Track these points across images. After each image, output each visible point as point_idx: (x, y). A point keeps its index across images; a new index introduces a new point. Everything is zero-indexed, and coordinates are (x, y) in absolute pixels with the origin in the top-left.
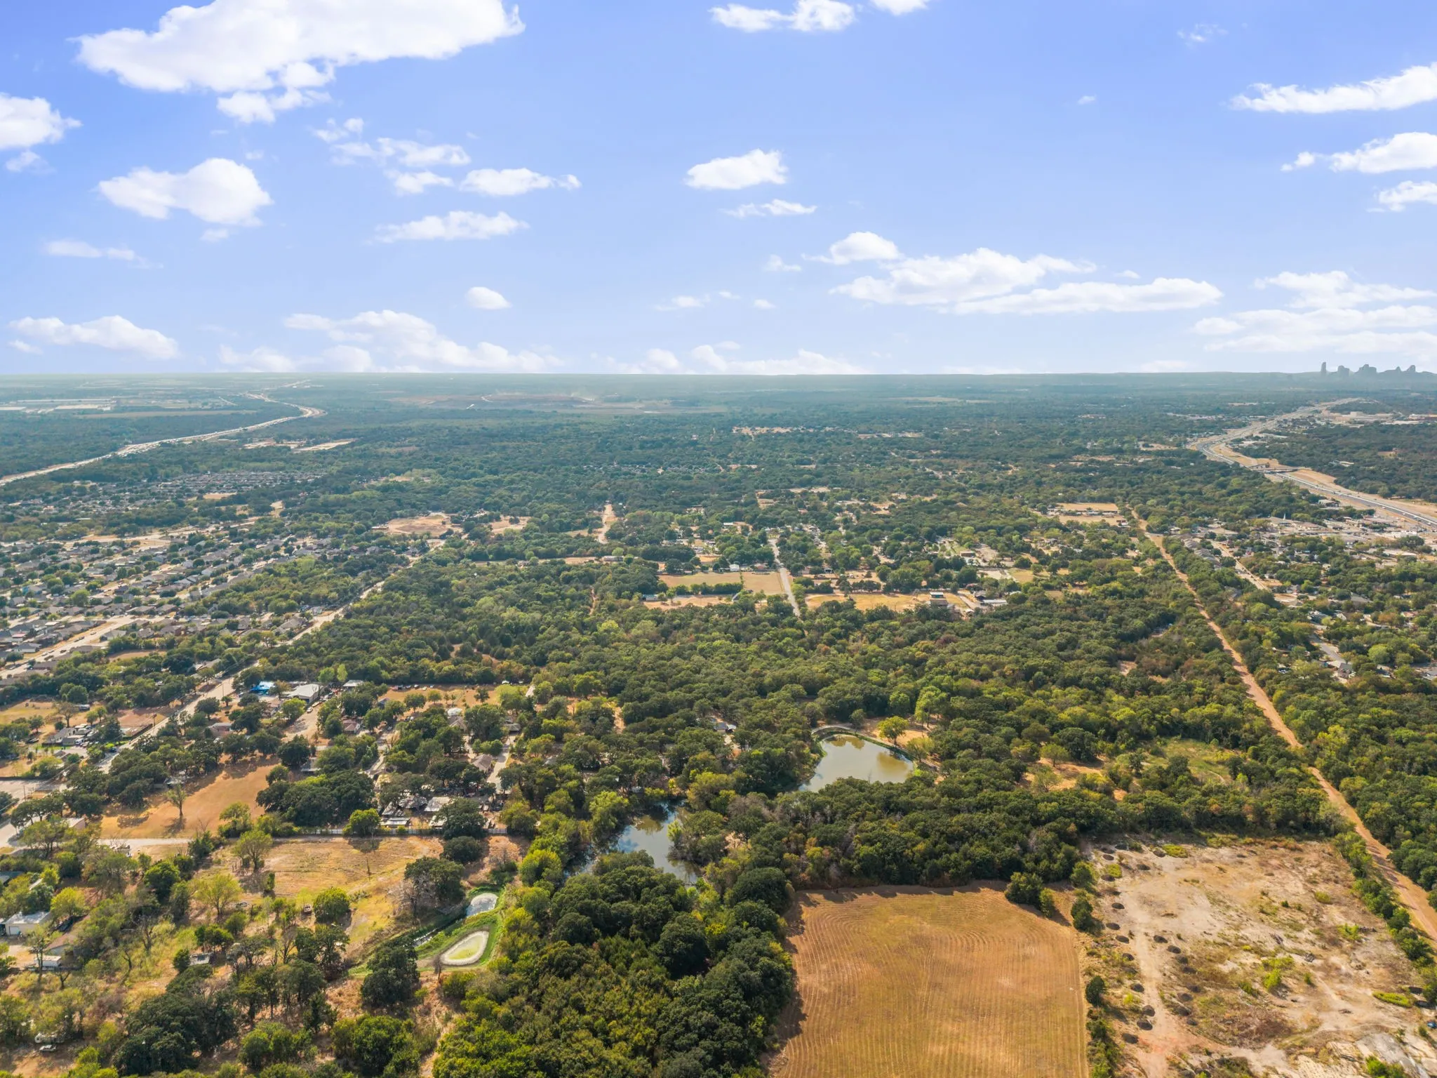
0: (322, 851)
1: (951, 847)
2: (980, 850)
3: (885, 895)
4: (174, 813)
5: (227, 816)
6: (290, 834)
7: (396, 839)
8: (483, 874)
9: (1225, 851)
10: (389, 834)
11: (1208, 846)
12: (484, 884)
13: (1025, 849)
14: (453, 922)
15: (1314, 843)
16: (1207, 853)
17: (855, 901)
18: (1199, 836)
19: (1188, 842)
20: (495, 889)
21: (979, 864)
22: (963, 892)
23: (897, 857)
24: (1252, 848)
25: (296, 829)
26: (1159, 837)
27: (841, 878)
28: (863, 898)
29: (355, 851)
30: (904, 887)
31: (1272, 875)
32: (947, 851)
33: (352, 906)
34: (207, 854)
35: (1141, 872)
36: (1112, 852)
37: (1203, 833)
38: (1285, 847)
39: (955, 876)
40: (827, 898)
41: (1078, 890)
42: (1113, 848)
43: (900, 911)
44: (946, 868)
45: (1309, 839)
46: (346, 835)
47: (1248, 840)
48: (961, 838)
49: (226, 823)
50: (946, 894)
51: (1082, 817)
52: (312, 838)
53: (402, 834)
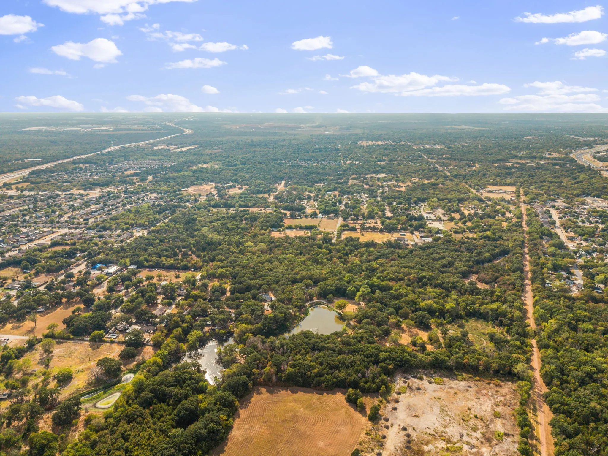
0: (77, 348)
1: (330, 371)
2: (342, 375)
3: (293, 392)
4: (32, 324)
5: (48, 328)
6: (69, 339)
7: (108, 344)
8: (132, 366)
9: (463, 383)
10: (107, 342)
11: (456, 380)
12: (131, 369)
13: (363, 376)
14: (111, 387)
15: (510, 383)
16: (454, 383)
17: (279, 394)
18: (455, 374)
19: (447, 377)
20: (134, 372)
21: (339, 381)
22: (328, 394)
23: (303, 375)
24: (477, 383)
25: (72, 337)
26: (435, 373)
27: (276, 382)
28: (283, 393)
29: (90, 349)
30: (304, 389)
31: (479, 399)
32: (327, 374)
33: (74, 375)
34: (34, 345)
35: (416, 391)
36: (408, 379)
37: (457, 373)
38: (493, 384)
39: (327, 386)
40: (267, 391)
41: (381, 398)
42: (410, 377)
43: (294, 401)
44: (324, 382)
45: (508, 381)
46: (90, 341)
47: (478, 378)
48: (337, 368)
49: (47, 332)
50: (319, 394)
51: (399, 361)
52: (77, 341)
53: (112, 342)
